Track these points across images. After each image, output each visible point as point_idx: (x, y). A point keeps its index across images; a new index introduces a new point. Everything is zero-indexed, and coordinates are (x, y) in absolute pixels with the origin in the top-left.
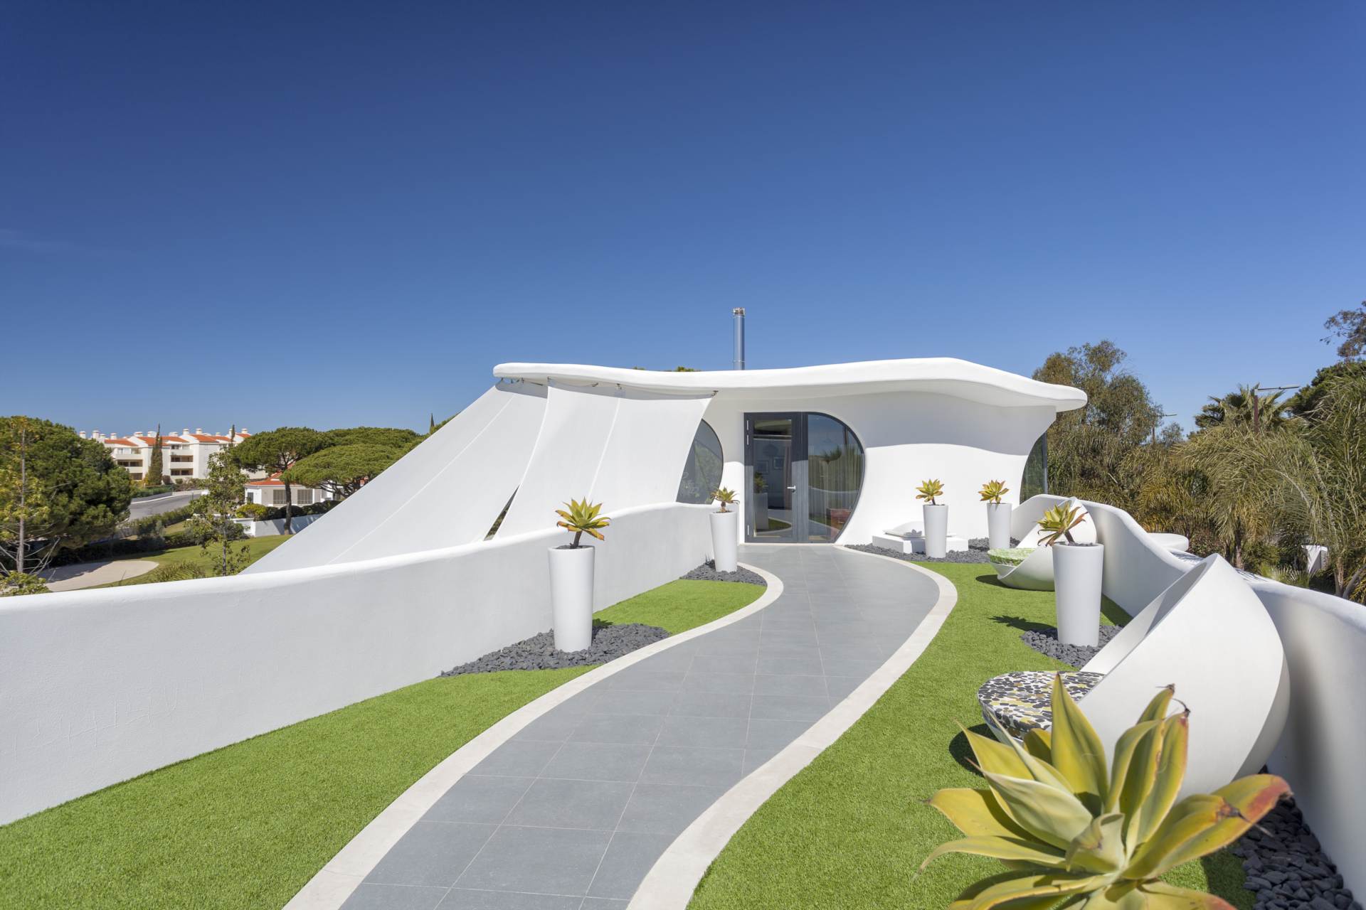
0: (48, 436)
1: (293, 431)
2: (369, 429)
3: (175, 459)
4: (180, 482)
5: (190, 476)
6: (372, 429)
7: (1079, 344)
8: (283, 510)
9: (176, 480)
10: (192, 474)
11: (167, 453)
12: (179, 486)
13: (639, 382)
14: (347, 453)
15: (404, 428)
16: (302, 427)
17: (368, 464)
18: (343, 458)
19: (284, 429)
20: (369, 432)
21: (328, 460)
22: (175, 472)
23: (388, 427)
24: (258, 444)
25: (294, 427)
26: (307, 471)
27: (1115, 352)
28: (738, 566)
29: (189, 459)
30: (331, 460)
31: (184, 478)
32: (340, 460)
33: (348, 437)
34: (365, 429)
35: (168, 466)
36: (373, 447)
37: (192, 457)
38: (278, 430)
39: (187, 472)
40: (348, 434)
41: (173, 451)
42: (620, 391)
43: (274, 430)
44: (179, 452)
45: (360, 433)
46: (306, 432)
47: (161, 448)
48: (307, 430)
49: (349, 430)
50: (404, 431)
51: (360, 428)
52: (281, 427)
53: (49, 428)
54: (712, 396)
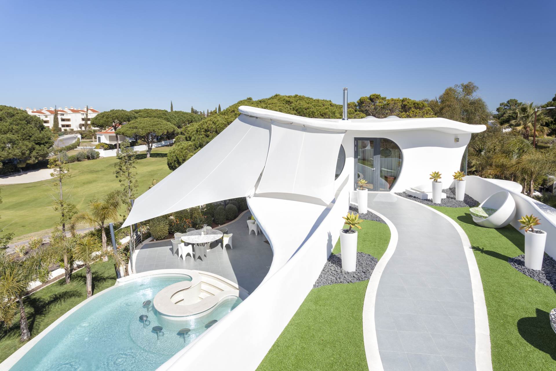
0: (17, 115)
1: (118, 111)
2: (149, 110)
3: (63, 120)
4: (66, 130)
5: (70, 128)
6: (149, 109)
7: (459, 84)
8: (116, 145)
9: (64, 130)
10: (70, 127)
11: (59, 117)
12: (66, 132)
13: (310, 125)
14: (143, 122)
15: (163, 109)
16: (121, 109)
17: (152, 127)
18: (142, 124)
19: (113, 110)
20: (148, 111)
21: (136, 125)
22: (63, 126)
23: (157, 109)
24: (103, 117)
25: (118, 109)
26: (127, 130)
27: (474, 87)
28: (368, 211)
29: (68, 120)
30: (137, 125)
31: (68, 128)
32: (140, 125)
33: (140, 113)
34: (147, 110)
35: (61, 123)
36: (153, 119)
37: (70, 119)
38: (111, 111)
39: (68, 126)
40: (140, 112)
41: (61, 116)
42: (304, 128)
43: (109, 111)
44: (64, 117)
45: (145, 111)
46: (123, 112)
47: (57, 115)
48: (123, 111)
49: (140, 110)
50: (163, 111)
51: (145, 109)
52: (112, 109)
53: (17, 111)
54: (344, 133)
